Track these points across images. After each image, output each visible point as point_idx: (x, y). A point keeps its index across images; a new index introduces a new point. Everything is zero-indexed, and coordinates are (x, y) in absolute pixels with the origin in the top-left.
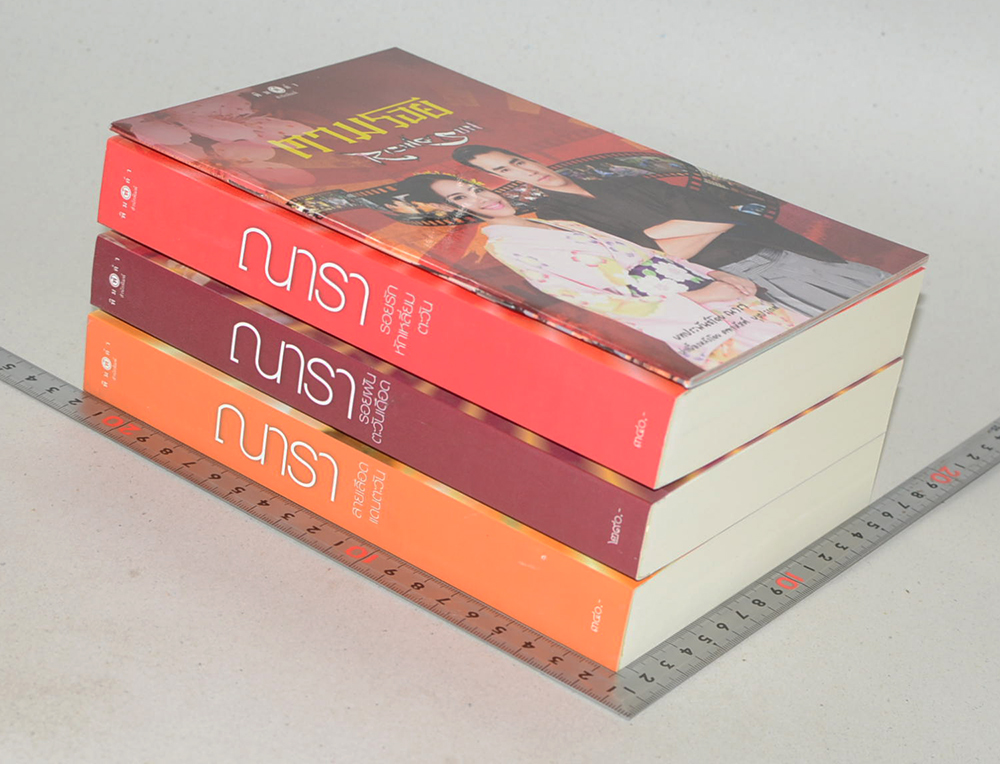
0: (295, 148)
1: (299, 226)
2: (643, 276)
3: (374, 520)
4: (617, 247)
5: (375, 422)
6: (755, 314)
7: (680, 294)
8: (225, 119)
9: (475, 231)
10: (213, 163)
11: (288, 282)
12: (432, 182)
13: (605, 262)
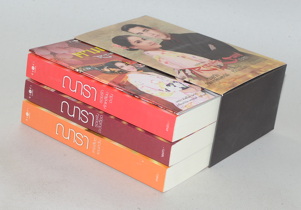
0: (79, 55)
1: (78, 75)
2: (170, 86)
3: (98, 154)
4: (164, 79)
5: (99, 127)
6: (200, 96)
7: (180, 91)
8: (60, 48)
9: (125, 75)
10: (55, 59)
11: (75, 90)
12: (115, 63)
13: (160, 83)
